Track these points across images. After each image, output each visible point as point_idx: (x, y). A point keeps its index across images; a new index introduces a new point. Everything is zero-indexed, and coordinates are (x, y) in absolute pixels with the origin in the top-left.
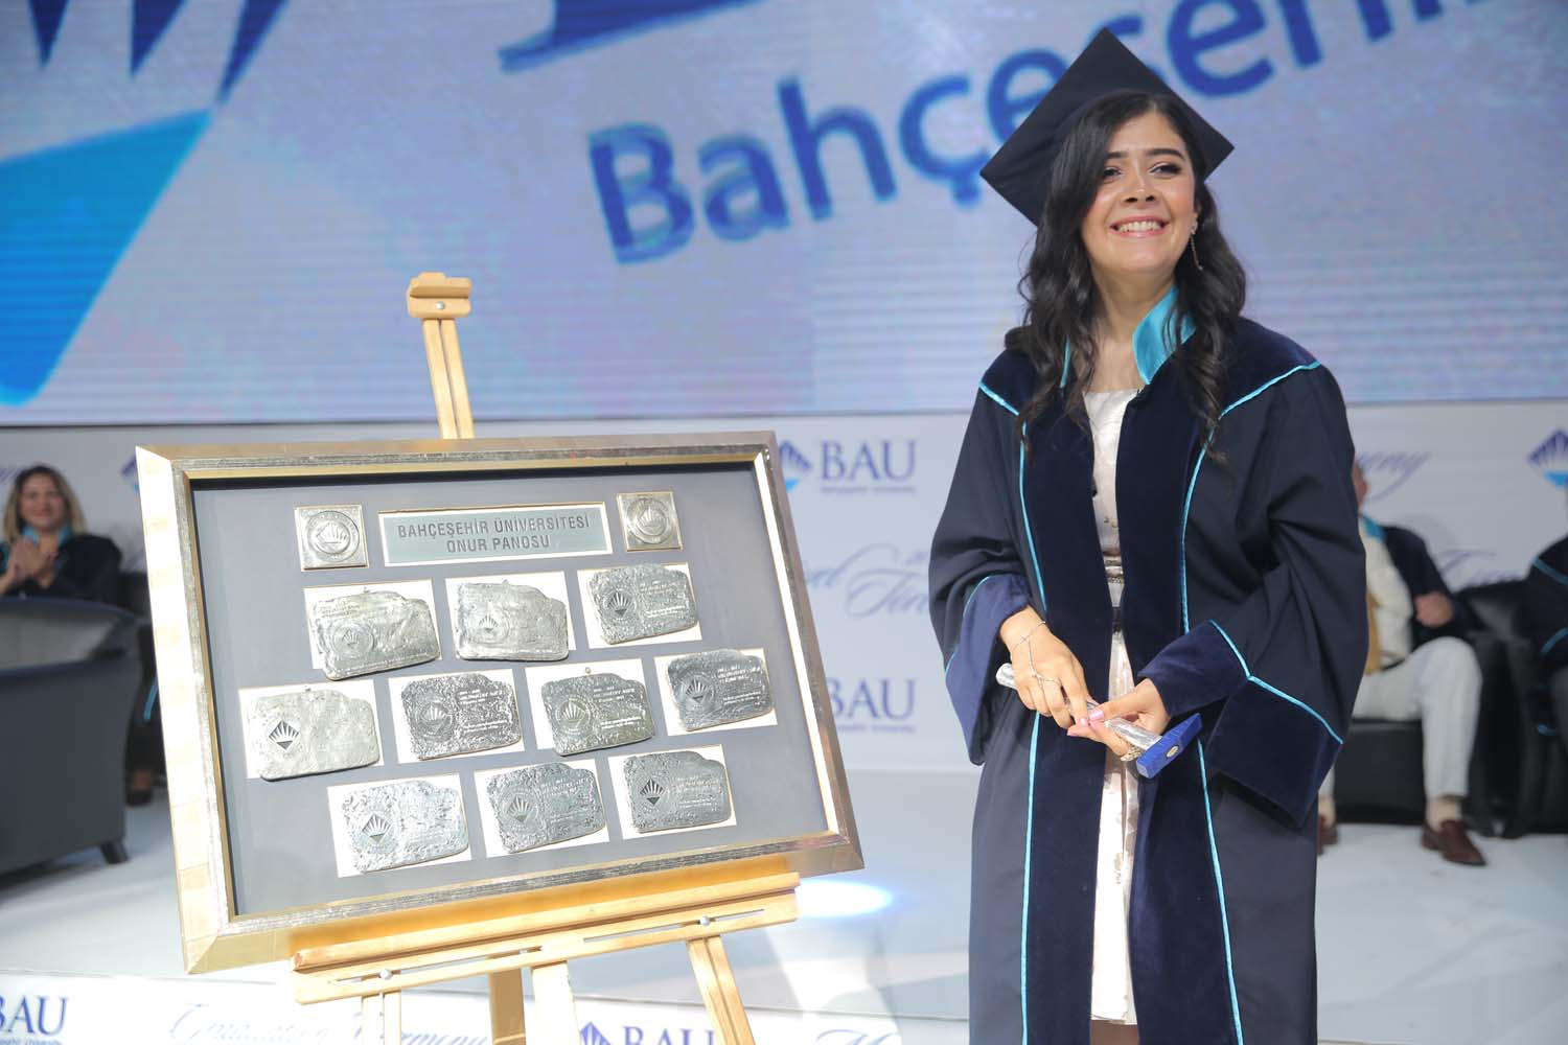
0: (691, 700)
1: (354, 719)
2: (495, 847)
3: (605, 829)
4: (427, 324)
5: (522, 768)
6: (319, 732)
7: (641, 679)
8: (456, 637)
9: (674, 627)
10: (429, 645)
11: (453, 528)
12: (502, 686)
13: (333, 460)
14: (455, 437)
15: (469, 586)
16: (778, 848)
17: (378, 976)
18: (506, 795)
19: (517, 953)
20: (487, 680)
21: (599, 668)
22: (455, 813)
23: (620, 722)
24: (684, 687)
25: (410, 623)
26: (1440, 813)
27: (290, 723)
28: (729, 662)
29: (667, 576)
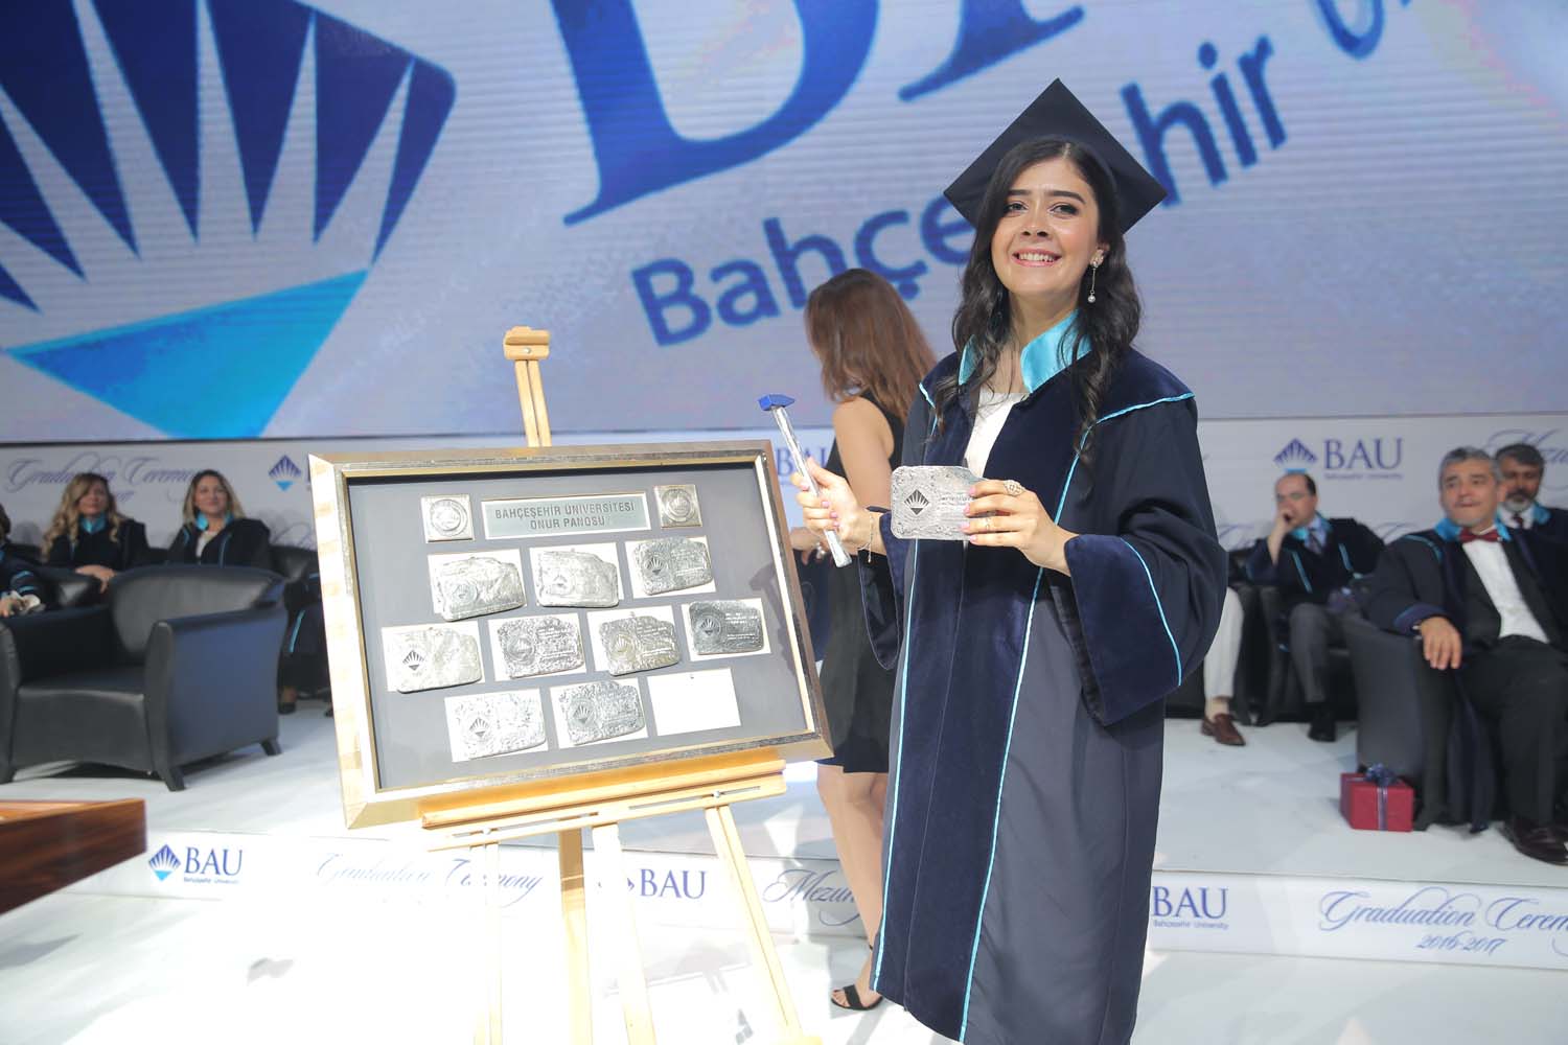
0: (704, 633)
1: (463, 648)
2: (565, 741)
3: (645, 729)
4: (518, 363)
5: (584, 685)
6: (438, 658)
7: (670, 619)
8: (537, 590)
9: (696, 582)
10: (517, 596)
11: (536, 511)
12: (570, 626)
13: (448, 462)
14: (537, 445)
15: (547, 553)
16: (770, 742)
17: (482, 832)
18: (573, 703)
19: (578, 817)
20: (559, 622)
21: (640, 612)
22: (537, 719)
23: (657, 651)
24: (699, 624)
25: (504, 578)
26: (1214, 709)
27: (417, 651)
28: (734, 610)
29: (690, 546)
